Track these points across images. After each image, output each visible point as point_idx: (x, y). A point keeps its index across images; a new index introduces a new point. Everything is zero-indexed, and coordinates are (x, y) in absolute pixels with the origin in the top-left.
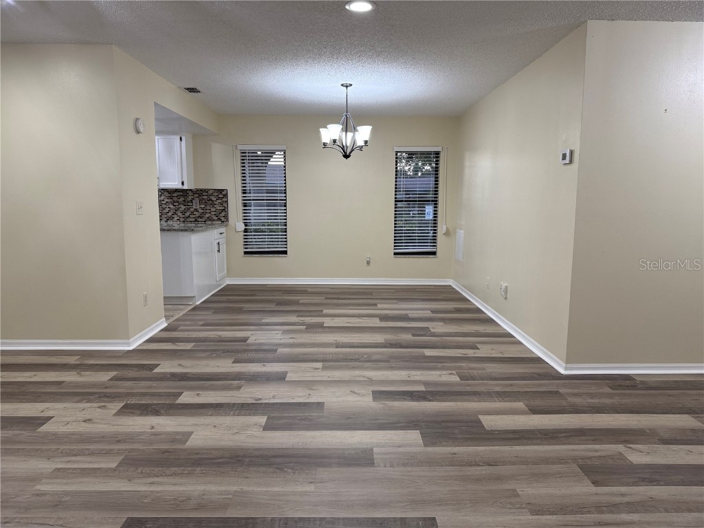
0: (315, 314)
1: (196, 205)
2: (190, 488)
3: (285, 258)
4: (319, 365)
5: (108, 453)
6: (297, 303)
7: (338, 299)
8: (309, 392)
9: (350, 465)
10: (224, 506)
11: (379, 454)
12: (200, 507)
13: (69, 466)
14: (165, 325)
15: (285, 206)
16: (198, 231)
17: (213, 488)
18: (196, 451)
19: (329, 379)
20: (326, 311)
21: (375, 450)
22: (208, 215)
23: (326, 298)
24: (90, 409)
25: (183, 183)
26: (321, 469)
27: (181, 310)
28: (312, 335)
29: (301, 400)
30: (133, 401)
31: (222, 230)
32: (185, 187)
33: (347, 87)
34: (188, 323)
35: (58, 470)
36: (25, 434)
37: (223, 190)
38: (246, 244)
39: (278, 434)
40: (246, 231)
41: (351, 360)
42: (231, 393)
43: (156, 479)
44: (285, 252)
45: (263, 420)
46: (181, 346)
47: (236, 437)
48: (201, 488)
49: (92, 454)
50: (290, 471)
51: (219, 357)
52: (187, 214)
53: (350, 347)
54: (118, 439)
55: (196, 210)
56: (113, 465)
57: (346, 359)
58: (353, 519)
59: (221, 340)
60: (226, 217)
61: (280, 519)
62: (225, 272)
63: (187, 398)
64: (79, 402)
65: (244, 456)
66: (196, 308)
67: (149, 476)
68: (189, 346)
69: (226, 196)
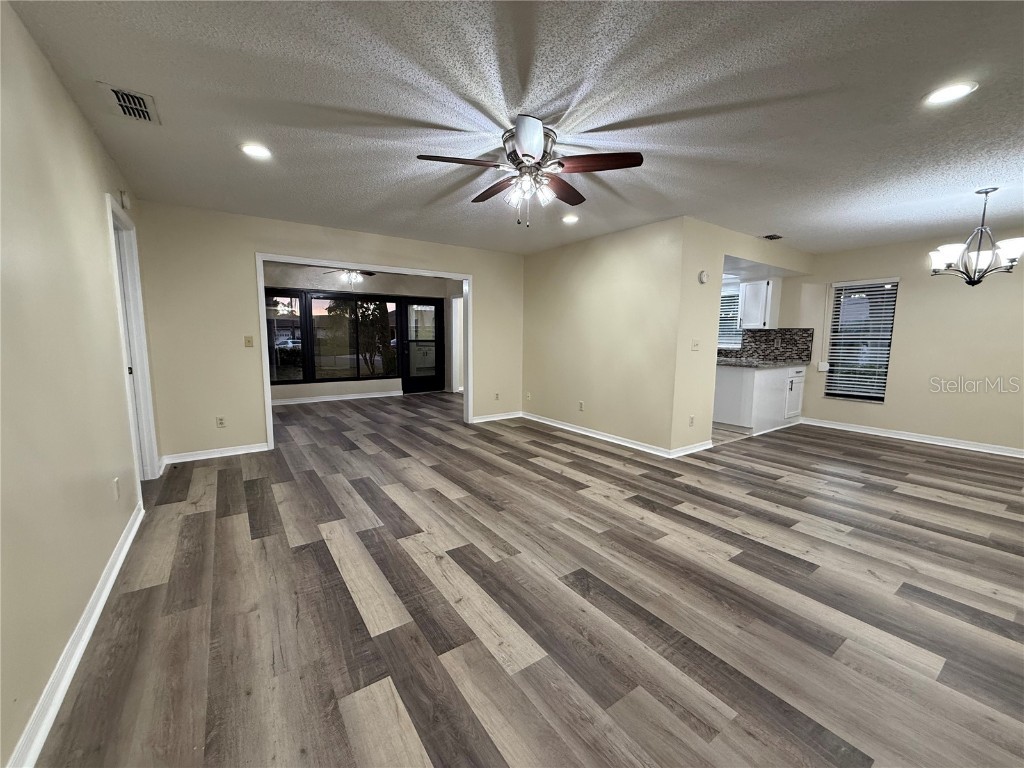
0: (892, 475)
1: (778, 344)
2: (633, 572)
3: (880, 406)
4: (849, 529)
5: (603, 522)
6: (875, 458)
7: (948, 466)
8: (808, 548)
9: (798, 637)
10: (647, 599)
11: (850, 648)
12: (631, 589)
13: (577, 520)
14: (711, 446)
15: (889, 346)
16: (764, 368)
17: (649, 581)
18: (660, 549)
19: (848, 547)
20: (911, 476)
21: (848, 642)
22: (788, 354)
23: (927, 462)
24: (614, 491)
25: (764, 324)
26: (760, 622)
27: (734, 437)
28: (866, 496)
29: (793, 553)
30: (645, 495)
31: (803, 369)
32: (767, 327)
33: (987, 193)
34: (733, 449)
35: (570, 519)
36: (567, 489)
37: (808, 330)
38: (830, 383)
39: (741, 570)
40: (831, 371)
41: (902, 539)
42: (725, 518)
43: (617, 554)
44: (882, 399)
45: (736, 551)
46: (711, 467)
47: (700, 554)
48: (641, 576)
49: (594, 519)
50: (726, 605)
51: (738, 485)
52: (768, 352)
53: (916, 525)
54: (614, 515)
55: (777, 349)
56: (599, 531)
57: (896, 536)
58: (756, 684)
59: (751, 472)
60: (809, 357)
61: (684, 636)
62: (799, 410)
63: (685, 508)
64: (611, 483)
65: (694, 572)
66: (750, 439)
67: (614, 548)
68: (718, 468)
69: (812, 335)
